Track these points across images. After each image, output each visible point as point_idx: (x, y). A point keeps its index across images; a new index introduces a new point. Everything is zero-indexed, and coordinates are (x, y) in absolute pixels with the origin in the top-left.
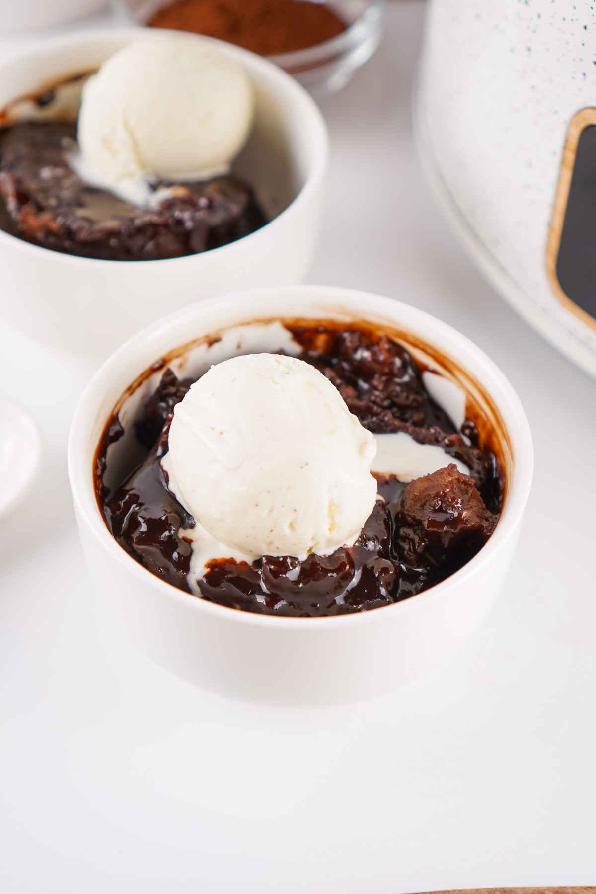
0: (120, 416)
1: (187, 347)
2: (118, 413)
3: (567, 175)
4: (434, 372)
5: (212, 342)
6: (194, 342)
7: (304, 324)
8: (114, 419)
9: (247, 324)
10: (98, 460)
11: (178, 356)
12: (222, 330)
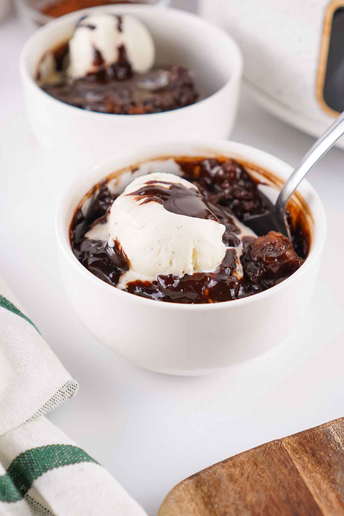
0: (83, 209)
1: (120, 172)
2: (81, 207)
3: (326, 39)
4: (265, 184)
5: (134, 170)
6: (124, 170)
7: (187, 160)
8: (79, 210)
9: (153, 160)
10: (71, 231)
11: (115, 177)
12: (139, 163)
